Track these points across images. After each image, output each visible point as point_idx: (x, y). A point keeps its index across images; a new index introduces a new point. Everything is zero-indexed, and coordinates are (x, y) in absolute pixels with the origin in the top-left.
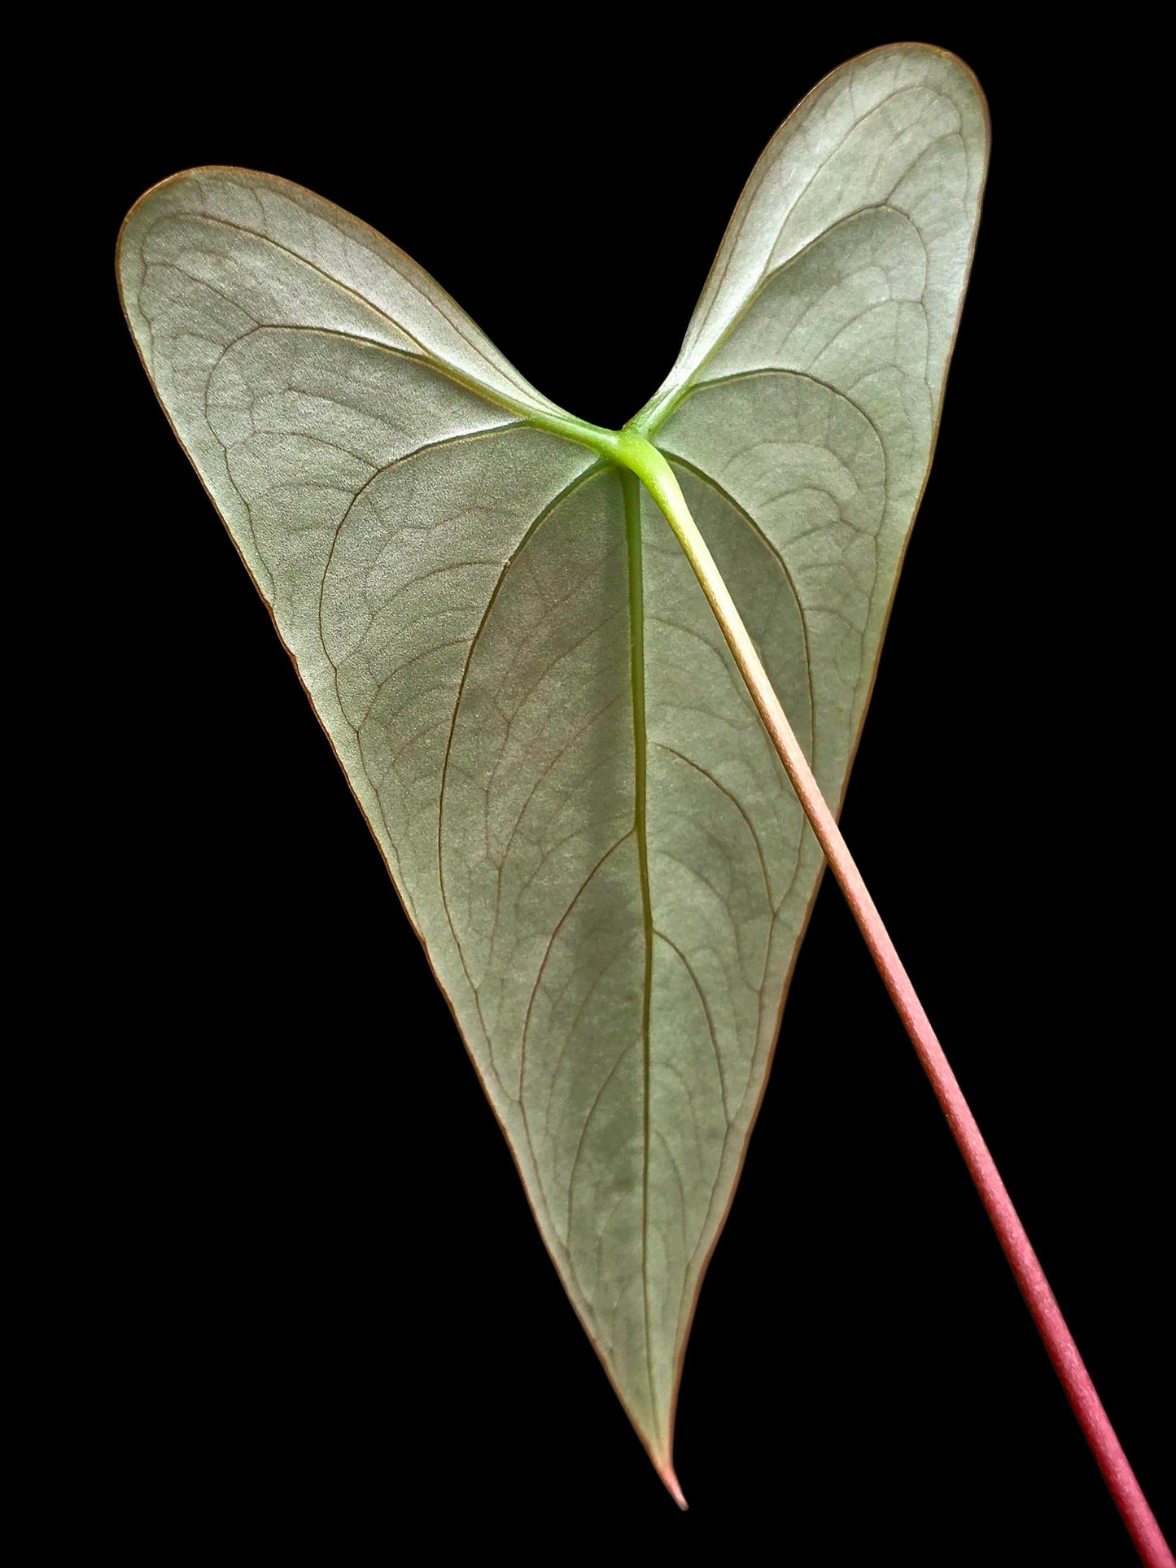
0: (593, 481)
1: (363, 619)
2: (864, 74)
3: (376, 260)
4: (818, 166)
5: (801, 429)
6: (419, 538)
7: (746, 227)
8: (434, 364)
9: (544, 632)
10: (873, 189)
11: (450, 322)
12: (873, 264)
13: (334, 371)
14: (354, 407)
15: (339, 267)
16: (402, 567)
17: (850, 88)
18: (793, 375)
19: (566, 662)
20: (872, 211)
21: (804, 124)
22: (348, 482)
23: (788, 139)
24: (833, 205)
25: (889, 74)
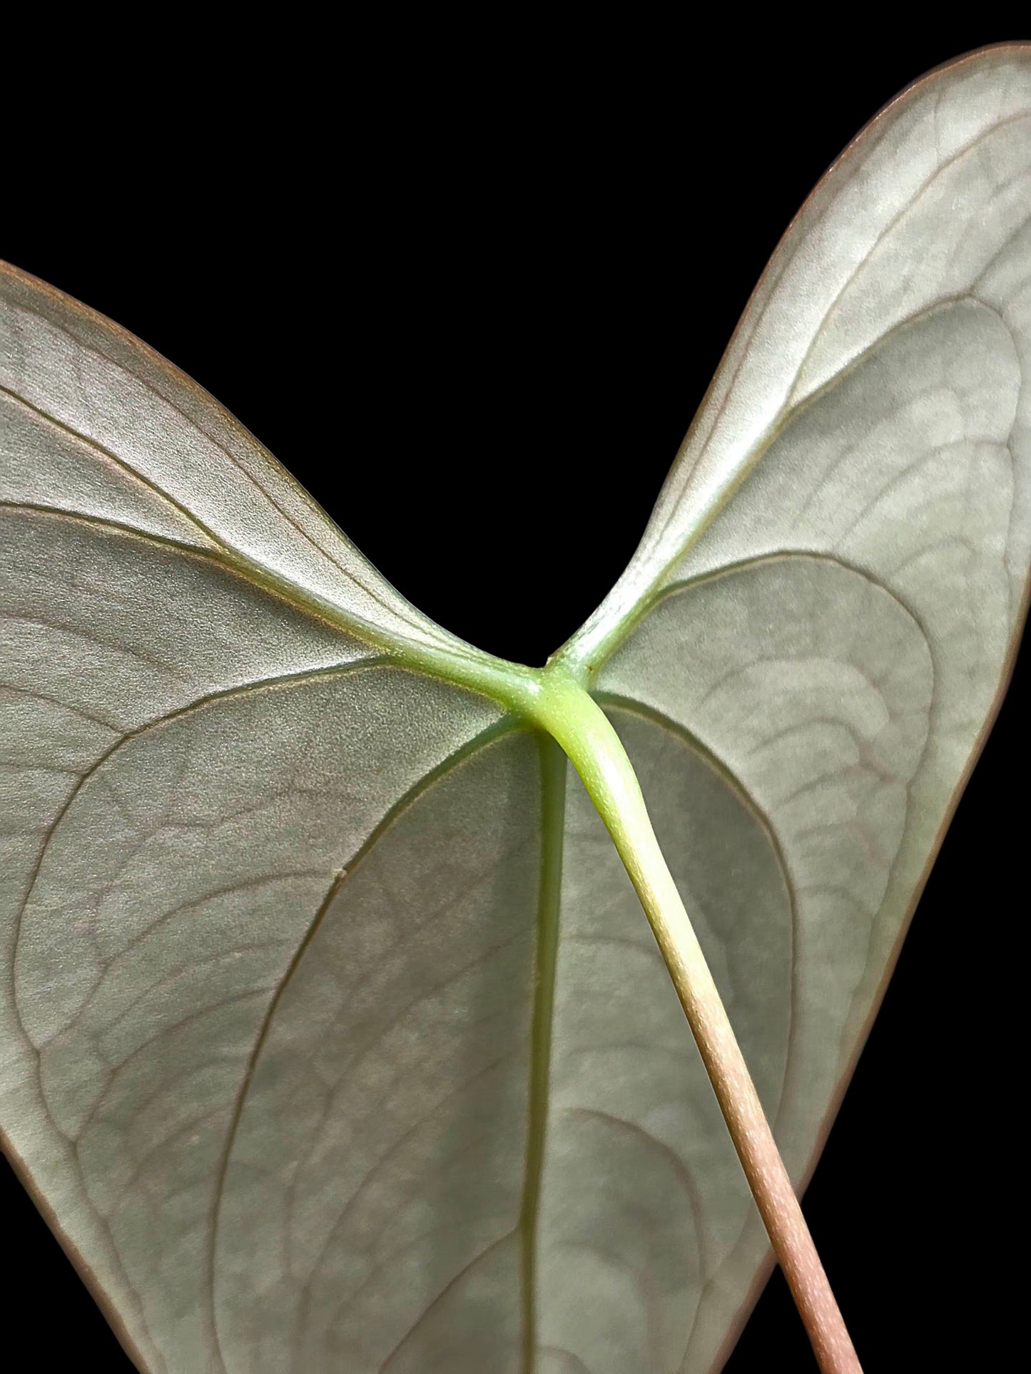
0: (493, 749)
1: (88, 972)
2: (958, 90)
3: (135, 386)
4: (877, 235)
5: (817, 637)
6: (195, 839)
7: (763, 330)
8: (231, 563)
9: (397, 965)
10: (956, 272)
11: (263, 491)
12: (944, 384)
13: (52, 576)
14: (87, 634)
15: (63, 398)
16: (159, 888)
17: (935, 112)
18: (811, 560)
19: (430, 1007)
20: (950, 305)
21: (863, 168)
22: (70, 757)
23: (838, 189)
24: (896, 298)
25: (995, 93)
